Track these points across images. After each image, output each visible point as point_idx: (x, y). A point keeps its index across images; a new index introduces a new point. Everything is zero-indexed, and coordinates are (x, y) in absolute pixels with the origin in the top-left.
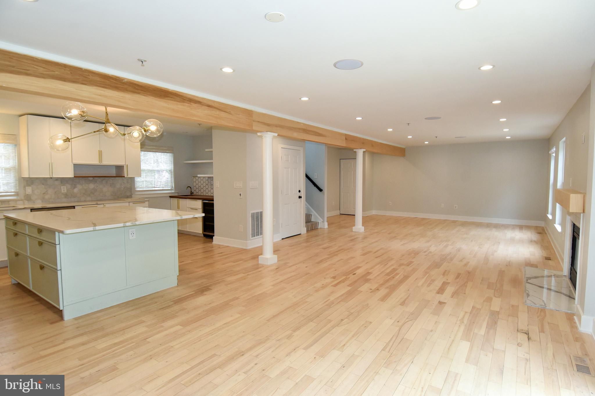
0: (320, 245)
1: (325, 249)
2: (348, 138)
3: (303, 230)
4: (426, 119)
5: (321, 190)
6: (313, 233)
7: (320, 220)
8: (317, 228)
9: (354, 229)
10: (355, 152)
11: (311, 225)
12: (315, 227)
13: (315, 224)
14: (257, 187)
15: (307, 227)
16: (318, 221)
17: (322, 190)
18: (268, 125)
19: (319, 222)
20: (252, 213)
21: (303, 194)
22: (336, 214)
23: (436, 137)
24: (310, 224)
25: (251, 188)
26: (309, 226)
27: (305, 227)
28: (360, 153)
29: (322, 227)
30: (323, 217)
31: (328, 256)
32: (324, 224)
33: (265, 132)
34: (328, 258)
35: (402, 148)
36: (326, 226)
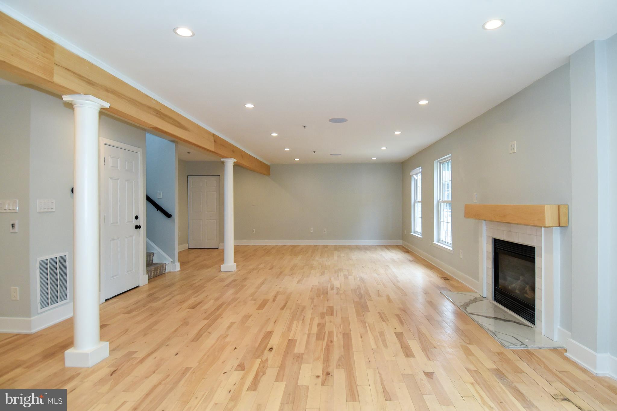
0: (183, 302)
1: (194, 307)
2: (216, 140)
3: (143, 280)
4: (330, 120)
5: (169, 216)
6: (159, 282)
7: (167, 260)
8: (164, 273)
9: (224, 268)
10: (223, 163)
11: (155, 268)
12: (160, 272)
13: (160, 268)
14: (53, 210)
15: (148, 273)
16: (165, 262)
17: (172, 216)
18: (90, 83)
19: (167, 263)
20: (41, 262)
21: (142, 221)
22: (184, 249)
23: (314, 152)
24: (152, 268)
25: (40, 212)
26: (151, 271)
27: (146, 275)
28: (230, 164)
29: (172, 270)
30: (172, 256)
31: (206, 322)
32: (175, 265)
33: (83, 96)
34: (209, 326)
35: (266, 165)
36: (178, 268)
